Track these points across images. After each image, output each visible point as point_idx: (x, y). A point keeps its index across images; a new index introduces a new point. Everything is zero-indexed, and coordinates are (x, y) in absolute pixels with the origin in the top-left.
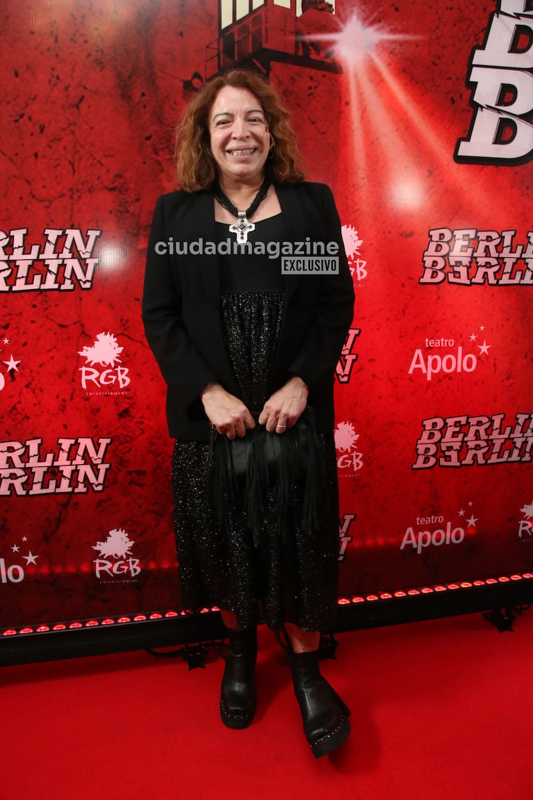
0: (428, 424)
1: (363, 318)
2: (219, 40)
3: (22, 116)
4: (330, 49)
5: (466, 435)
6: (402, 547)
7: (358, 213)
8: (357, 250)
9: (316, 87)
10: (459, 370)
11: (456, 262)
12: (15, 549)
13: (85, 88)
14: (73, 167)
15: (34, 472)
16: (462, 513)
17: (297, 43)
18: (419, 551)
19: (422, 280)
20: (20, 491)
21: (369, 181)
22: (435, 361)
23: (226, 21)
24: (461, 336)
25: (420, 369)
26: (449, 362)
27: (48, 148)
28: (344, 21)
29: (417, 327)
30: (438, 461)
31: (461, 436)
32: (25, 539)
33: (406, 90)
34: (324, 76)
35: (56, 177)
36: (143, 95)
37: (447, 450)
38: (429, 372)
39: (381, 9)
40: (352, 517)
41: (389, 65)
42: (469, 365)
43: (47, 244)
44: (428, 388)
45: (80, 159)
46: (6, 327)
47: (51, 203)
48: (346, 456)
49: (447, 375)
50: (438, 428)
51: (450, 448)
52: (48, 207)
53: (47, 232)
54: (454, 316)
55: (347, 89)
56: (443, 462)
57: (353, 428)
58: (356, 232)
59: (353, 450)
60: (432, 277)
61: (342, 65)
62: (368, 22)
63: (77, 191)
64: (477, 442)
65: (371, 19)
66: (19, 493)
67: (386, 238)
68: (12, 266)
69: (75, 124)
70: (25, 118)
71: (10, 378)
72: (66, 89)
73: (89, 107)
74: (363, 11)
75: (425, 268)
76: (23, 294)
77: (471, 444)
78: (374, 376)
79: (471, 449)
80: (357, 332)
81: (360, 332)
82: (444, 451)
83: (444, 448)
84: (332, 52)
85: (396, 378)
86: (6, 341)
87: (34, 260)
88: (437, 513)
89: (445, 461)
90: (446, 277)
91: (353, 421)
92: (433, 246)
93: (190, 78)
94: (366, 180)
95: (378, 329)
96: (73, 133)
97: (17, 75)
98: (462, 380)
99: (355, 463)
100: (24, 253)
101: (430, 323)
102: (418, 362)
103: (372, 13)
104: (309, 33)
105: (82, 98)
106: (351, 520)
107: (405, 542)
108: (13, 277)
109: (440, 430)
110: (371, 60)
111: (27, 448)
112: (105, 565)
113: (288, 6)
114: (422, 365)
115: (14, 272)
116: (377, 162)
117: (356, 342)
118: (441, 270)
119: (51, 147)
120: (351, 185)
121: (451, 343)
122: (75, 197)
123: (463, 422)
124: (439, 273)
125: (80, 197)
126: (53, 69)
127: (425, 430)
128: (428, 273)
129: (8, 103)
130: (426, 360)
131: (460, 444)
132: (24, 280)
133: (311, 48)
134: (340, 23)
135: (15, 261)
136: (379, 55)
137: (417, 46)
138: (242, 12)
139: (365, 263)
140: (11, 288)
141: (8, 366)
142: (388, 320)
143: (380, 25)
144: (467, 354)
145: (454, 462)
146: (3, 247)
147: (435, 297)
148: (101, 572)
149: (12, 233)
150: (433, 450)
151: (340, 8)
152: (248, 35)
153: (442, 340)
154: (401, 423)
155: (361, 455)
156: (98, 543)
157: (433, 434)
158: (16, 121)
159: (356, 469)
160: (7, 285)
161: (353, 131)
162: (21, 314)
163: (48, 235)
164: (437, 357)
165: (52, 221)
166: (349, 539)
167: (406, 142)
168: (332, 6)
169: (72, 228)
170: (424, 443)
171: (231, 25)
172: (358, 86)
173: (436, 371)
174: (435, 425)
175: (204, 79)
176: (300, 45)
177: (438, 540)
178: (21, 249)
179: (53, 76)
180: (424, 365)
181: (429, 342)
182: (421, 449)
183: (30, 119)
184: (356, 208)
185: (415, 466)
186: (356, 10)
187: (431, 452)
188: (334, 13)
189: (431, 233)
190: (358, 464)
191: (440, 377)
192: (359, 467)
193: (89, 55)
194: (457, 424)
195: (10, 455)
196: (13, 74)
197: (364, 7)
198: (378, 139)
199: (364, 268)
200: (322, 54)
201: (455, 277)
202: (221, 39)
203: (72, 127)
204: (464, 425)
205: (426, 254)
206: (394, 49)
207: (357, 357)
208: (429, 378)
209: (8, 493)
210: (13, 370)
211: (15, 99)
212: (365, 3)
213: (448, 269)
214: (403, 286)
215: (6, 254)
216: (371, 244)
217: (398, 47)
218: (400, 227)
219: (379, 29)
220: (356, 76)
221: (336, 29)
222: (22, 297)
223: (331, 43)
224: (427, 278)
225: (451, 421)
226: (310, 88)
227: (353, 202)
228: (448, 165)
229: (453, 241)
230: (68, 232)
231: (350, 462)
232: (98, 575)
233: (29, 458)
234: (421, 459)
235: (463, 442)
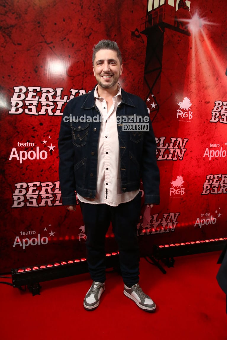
0: (208, 177)
1: (190, 135)
2: (146, 17)
3: (65, 38)
4: (187, 25)
5: (220, 182)
6: (195, 226)
7: (191, 93)
8: (190, 107)
9: (180, 40)
10: (220, 156)
11: (223, 114)
12: (45, 229)
13: (92, 30)
14: (85, 63)
15: (57, 196)
16: (216, 212)
17: (175, 22)
18: (201, 227)
19: (211, 121)
20: (50, 204)
21: (196, 80)
22: (213, 152)
23: (150, 9)
24: (222, 143)
25: (207, 156)
26: (217, 153)
27: (75, 54)
28: (193, 15)
29: (208, 139)
30: (210, 192)
31: (219, 182)
32: (50, 225)
33: (212, 45)
34: (184, 36)
35: (77, 67)
36: (115, 35)
37: (214, 188)
38: (210, 157)
39: (206, 11)
40: (179, 214)
41: (207, 34)
42: (224, 155)
43: (71, 95)
44: (209, 163)
45: (88, 60)
46: (50, 131)
47: (74, 78)
48: (179, 189)
49: (216, 159)
50: (211, 179)
51: (215, 187)
52: (73, 79)
53: (72, 90)
54: (221, 135)
55: (191, 43)
56: (212, 192)
57: (182, 178)
58: (190, 100)
59: (182, 187)
60: (214, 120)
61: (190, 32)
62: (201, 16)
63: (86, 73)
64: (224, 185)
65: (202, 15)
66: (49, 205)
67: (200, 103)
68: (55, 104)
69: (87, 45)
70: (66, 40)
71: (50, 154)
72: (85, 29)
73: (93, 38)
74: (200, 11)
75: (212, 116)
76: (59, 117)
77: (222, 185)
78: (191, 158)
79: (222, 187)
80: (187, 140)
81: (188, 140)
82: (213, 188)
83: (213, 187)
84: (187, 27)
85: (199, 159)
86: (50, 137)
87: (65, 102)
88: (208, 212)
89: (213, 191)
90: (219, 120)
91: (183, 175)
92: (216, 107)
93: (134, 31)
94: (195, 80)
95: (194, 139)
96: (86, 48)
97: (64, 21)
98: (221, 160)
99: (182, 192)
100: (61, 99)
101: (212, 138)
102: (207, 153)
103: (203, 13)
104: (180, 18)
105: (91, 34)
106: (178, 215)
107: (196, 223)
108: (55, 109)
109: (212, 180)
110: (201, 32)
111: (55, 185)
112: (83, 235)
113: (173, 5)
114: (208, 154)
115: (56, 107)
116: (199, 73)
117: (186, 144)
118: (218, 117)
119: (76, 53)
120: (190, 81)
121: (219, 145)
122: (85, 76)
123: (220, 177)
124: (217, 118)
125: (86, 76)
126: (80, 20)
127: (207, 179)
128: (213, 118)
129: (60, 32)
130: (210, 152)
131: (218, 185)
132: (60, 111)
133: (180, 24)
134: (191, 15)
135: (57, 102)
136: (204, 30)
137: (217, 28)
138: (156, 6)
139: (192, 113)
140: (54, 114)
141: (49, 148)
142: (198, 136)
143: (205, 18)
144: (224, 150)
145: (216, 192)
146: (52, 95)
147: (215, 128)
148: (81, 239)
149: (56, 89)
150: (209, 187)
151: (192, 9)
152: (157, 16)
153: (216, 144)
154: (199, 177)
155: (184, 189)
156: (81, 226)
157: (210, 181)
158: (62, 41)
159: (182, 194)
160: (52, 112)
161: (192, 60)
162: (57, 125)
163: (72, 92)
164: (213, 151)
165: (74, 86)
166: (177, 222)
167: (210, 66)
168: (189, 8)
169: (82, 89)
170: (206, 185)
171: (151, 11)
172: (195, 41)
173: (213, 157)
174: (210, 177)
175: (140, 32)
176: (176, 22)
177: (207, 222)
178: (60, 97)
179: (79, 23)
180: (209, 154)
181: (211, 145)
182: (205, 187)
183: (68, 40)
184: (191, 90)
185: (202, 194)
186: (197, 10)
187: (208, 189)
188: (189, 11)
189: (216, 102)
190: (183, 193)
191: (214, 159)
192: (183, 194)
193: (95, 16)
194: (218, 177)
195: (47, 188)
196: (63, 20)
197: (200, 10)
198: (200, 64)
199: (192, 115)
200: (184, 27)
201: (222, 120)
202: (147, 16)
203: (86, 46)
204: (220, 178)
205: (213, 110)
206: (209, 28)
207: (186, 150)
208: (210, 159)
209: (45, 205)
210: (51, 150)
211: (63, 31)
212: (201, 8)
213: (220, 117)
214: (204, 122)
215: (53, 99)
216: (195, 105)
217: (211, 27)
218: (205, 99)
219: (205, 20)
220: (195, 37)
221: (189, 18)
222: (58, 118)
223: (188, 23)
224: (213, 120)
225: (216, 176)
226: (178, 40)
227: (190, 88)
228: (224, 76)
229: (222, 106)
230: (80, 91)
231: (180, 192)
232: (80, 240)
233: (55, 189)
234: (205, 191)
235: (219, 184)
